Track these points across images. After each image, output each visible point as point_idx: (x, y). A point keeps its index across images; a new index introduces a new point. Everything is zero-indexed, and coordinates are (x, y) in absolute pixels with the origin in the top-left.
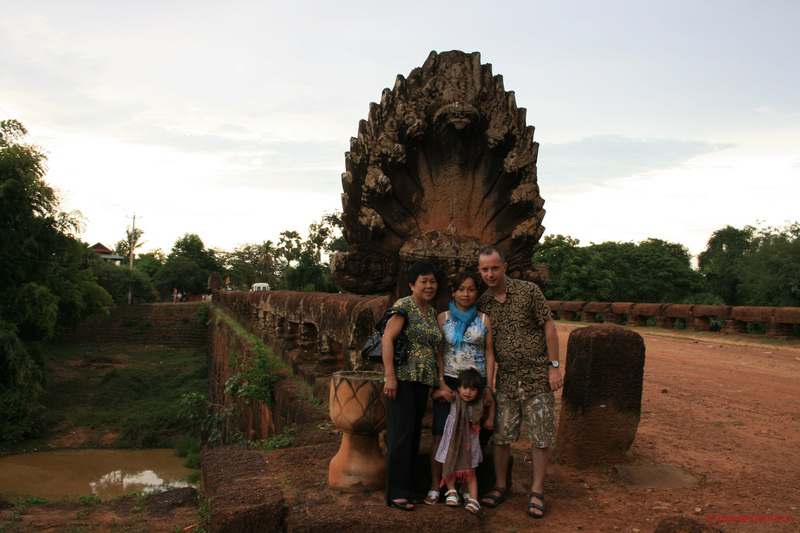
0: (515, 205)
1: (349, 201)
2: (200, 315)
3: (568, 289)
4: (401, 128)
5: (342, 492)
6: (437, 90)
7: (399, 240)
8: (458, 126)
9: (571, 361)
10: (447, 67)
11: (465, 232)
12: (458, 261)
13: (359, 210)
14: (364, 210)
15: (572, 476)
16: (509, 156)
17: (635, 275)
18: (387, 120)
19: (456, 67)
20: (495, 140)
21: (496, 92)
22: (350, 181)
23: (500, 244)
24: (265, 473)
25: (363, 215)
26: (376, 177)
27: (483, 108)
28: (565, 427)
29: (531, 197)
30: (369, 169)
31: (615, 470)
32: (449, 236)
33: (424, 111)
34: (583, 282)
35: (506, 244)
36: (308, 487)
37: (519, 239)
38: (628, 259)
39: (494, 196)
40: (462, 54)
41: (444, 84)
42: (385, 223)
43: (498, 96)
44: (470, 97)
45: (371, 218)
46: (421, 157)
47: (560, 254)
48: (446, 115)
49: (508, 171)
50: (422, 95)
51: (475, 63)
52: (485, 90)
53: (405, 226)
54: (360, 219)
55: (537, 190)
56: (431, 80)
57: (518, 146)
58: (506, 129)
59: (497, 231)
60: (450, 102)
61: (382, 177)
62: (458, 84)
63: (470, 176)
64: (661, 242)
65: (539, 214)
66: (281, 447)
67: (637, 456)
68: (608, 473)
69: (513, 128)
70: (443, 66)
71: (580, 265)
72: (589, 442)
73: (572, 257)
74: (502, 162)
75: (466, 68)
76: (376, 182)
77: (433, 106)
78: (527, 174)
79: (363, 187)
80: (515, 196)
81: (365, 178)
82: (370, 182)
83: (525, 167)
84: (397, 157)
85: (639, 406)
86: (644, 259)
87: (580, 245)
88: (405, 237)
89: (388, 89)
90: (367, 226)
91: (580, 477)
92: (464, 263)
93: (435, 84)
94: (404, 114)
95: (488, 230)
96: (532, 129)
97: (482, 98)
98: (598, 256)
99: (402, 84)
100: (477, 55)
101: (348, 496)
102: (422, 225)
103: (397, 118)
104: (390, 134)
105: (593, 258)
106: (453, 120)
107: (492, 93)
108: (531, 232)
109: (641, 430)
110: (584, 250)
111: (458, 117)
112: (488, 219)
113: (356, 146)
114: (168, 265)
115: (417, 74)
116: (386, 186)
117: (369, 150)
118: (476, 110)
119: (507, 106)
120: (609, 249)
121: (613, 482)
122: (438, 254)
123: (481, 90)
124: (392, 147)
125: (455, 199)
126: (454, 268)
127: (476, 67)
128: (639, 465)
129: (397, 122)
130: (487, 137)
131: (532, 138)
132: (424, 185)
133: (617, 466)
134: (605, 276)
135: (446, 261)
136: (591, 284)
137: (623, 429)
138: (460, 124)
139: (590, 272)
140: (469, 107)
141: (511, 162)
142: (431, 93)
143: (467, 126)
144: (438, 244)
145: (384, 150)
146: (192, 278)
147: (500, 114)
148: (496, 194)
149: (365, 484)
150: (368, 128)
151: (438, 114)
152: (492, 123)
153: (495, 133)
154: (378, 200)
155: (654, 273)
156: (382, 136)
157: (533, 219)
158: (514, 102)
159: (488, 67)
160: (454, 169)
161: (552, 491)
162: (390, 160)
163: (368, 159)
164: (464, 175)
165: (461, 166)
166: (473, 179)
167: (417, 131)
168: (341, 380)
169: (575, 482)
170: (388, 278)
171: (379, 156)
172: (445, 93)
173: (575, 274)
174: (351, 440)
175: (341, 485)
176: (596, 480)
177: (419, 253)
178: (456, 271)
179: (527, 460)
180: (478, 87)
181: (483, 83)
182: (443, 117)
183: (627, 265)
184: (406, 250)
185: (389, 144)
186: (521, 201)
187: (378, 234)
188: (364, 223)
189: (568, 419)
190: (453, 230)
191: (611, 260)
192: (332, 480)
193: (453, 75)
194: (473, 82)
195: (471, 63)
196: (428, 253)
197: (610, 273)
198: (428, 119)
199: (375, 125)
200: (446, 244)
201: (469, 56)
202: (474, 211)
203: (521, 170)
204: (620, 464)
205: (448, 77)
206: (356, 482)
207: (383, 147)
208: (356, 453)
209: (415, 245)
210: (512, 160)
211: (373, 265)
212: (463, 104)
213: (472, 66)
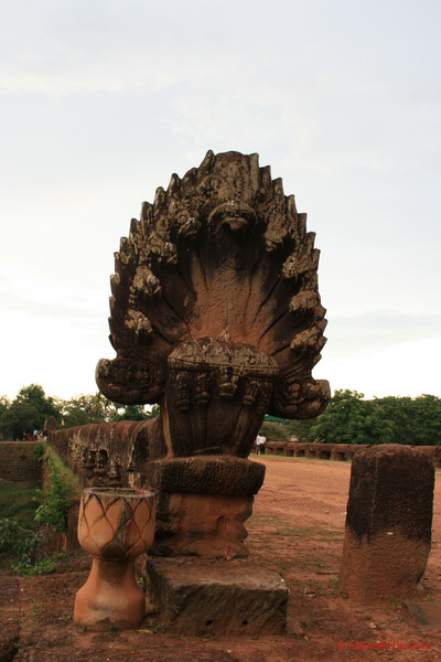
0: (294, 312)
1: (115, 302)
2: (36, 453)
3: (355, 436)
4: (173, 227)
5: (86, 630)
6: (212, 189)
7: (168, 346)
8: (233, 226)
9: (356, 484)
10: (223, 166)
11: (240, 339)
12: (230, 369)
13: (126, 312)
14: (131, 312)
15: (357, 612)
16: (288, 260)
17: (411, 424)
18: (158, 219)
19: (233, 166)
20: (273, 242)
21: (274, 193)
22: (117, 282)
23: (278, 354)
24: (14, 603)
25: (130, 318)
26: (144, 278)
27: (261, 210)
28: (350, 556)
29: (311, 305)
30: (138, 270)
31: (406, 607)
32: (222, 343)
33: (199, 210)
34: (367, 430)
35: (285, 354)
36: (50, 622)
37: (298, 349)
38: (406, 410)
39: (272, 303)
40: (240, 154)
41: (220, 182)
42: (153, 327)
43: (277, 198)
44: (247, 196)
45: (138, 320)
46: (194, 259)
47: (347, 406)
48: (221, 214)
49: (287, 276)
50: (196, 194)
51: (253, 163)
52: (263, 191)
53: (175, 332)
54: (127, 322)
55: (318, 299)
56: (206, 178)
57: (298, 251)
58: (284, 232)
59: (275, 340)
60: (225, 201)
61: (151, 278)
62: (235, 182)
63: (247, 281)
64: (433, 397)
65: (320, 324)
66: (44, 573)
67: (428, 590)
68: (397, 610)
69: (293, 231)
70: (218, 165)
71: (365, 415)
72: (375, 573)
73: (358, 408)
74: (282, 267)
75: (243, 167)
76: (145, 282)
77: (208, 205)
78: (307, 280)
79: (131, 288)
80: (295, 303)
81: (133, 279)
82: (138, 283)
83: (306, 272)
84: (168, 257)
85: (428, 534)
86: (419, 411)
87: (365, 399)
88: (174, 343)
89: (161, 188)
90: (134, 329)
91: (366, 614)
92: (237, 371)
93: (210, 183)
94: (177, 213)
95: (266, 339)
96: (312, 235)
97: (259, 199)
98: (379, 408)
99: (175, 183)
100: (255, 156)
101: (92, 635)
102: (194, 331)
103: (169, 216)
104: (161, 233)
105: (376, 409)
106: (228, 219)
107: (271, 195)
108: (312, 342)
109: (431, 561)
110: (368, 403)
111: (233, 216)
112: (266, 327)
113: (126, 246)
114: (11, 409)
115: (193, 175)
116: (154, 287)
117: (139, 250)
118: (252, 210)
119: (287, 209)
120: (389, 403)
121: (403, 621)
122: (209, 360)
123: (258, 191)
124: (162, 245)
125: (230, 305)
126: (226, 376)
127: (253, 168)
128: (431, 600)
129: (169, 221)
130: (265, 240)
131: (313, 244)
132: (196, 288)
133: (407, 602)
134: (386, 425)
135: (217, 368)
136: (374, 432)
137: (412, 559)
138: (235, 224)
139: (373, 422)
140: (245, 206)
141: (290, 267)
142: (205, 192)
143: (243, 225)
144: (209, 350)
145: (154, 250)
146: (32, 421)
147: (279, 216)
148: (274, 301)
149: (113, 621)
150: (138, 227)
151: (212, 214)
152: (270, 226)
153: (273, 235)
154: (147, 302)
155: (428, 423)
156: (153, 234)
157: (314, 328)
158: (293, 206)
159: (267, 169)
160: (229, 273)
161: (333, 632)
162: (160, 260)
163: (138, 260)
164: (240, 280)
165: (237, 270)
166: (250, 285)
167: (189, 230)
168: (91, 497)
169: (360, 620)
170: (156, 388)
171: (149, 256)
172: (220, 191)
173: (360, 423)
174: (101, 567)
175: (85, 621)
176: (383, 618)
177: (189, 359)
178: (229, 380)
179: (307, 593)
180: (255, 186)
181: (261, 184)
182: (218, 217)
183: (405, 416)
184: (175, 355)
185: (159, 242)
186: (300, 308)
187: (145, 339)
188: (130, 327)
189: (352, 548)
190: (226, 337)
191: (391, 412)
192: (76, 615)
193: (229, 174)
194: (250, 181)
195: (248, 162)
196: (198, 359)
197: (391, 423)
198: (202, 218)
199: (146, 224)
200: (218, 350)
201: (246, 157)
202: (250, 318)
203: (301, 275)
204: (410, 599)
205: (224, 176)
206: (103, 618)
207: (153, 246)
208: (105, 584)
209: (184, 350)
210: (291, 264)
211: (139, 373)
212: (239, 203)
213: (250, 167)
